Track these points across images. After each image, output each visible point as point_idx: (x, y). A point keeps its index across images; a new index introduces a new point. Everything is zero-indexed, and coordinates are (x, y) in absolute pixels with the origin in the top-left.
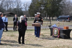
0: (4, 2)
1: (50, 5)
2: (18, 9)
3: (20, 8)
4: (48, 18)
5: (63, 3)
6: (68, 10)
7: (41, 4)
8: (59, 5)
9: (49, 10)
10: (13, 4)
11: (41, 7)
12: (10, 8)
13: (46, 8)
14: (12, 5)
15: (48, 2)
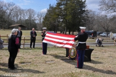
0: (13, 11)
1: (70, 17)
2: (30, 20)
3: (33, 19)
4: (68, 33)
5: (87, 14)
6: (92, 23)
7: (59, 15)
8: (81, 17)
9: (69, 22)
10: (24, 15)
11: (59, 19)
12: (20, 20)
13: (65, 20)
14: (22, 15)
15: (68, 13)
